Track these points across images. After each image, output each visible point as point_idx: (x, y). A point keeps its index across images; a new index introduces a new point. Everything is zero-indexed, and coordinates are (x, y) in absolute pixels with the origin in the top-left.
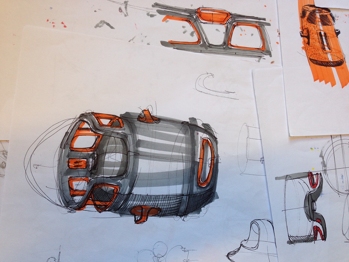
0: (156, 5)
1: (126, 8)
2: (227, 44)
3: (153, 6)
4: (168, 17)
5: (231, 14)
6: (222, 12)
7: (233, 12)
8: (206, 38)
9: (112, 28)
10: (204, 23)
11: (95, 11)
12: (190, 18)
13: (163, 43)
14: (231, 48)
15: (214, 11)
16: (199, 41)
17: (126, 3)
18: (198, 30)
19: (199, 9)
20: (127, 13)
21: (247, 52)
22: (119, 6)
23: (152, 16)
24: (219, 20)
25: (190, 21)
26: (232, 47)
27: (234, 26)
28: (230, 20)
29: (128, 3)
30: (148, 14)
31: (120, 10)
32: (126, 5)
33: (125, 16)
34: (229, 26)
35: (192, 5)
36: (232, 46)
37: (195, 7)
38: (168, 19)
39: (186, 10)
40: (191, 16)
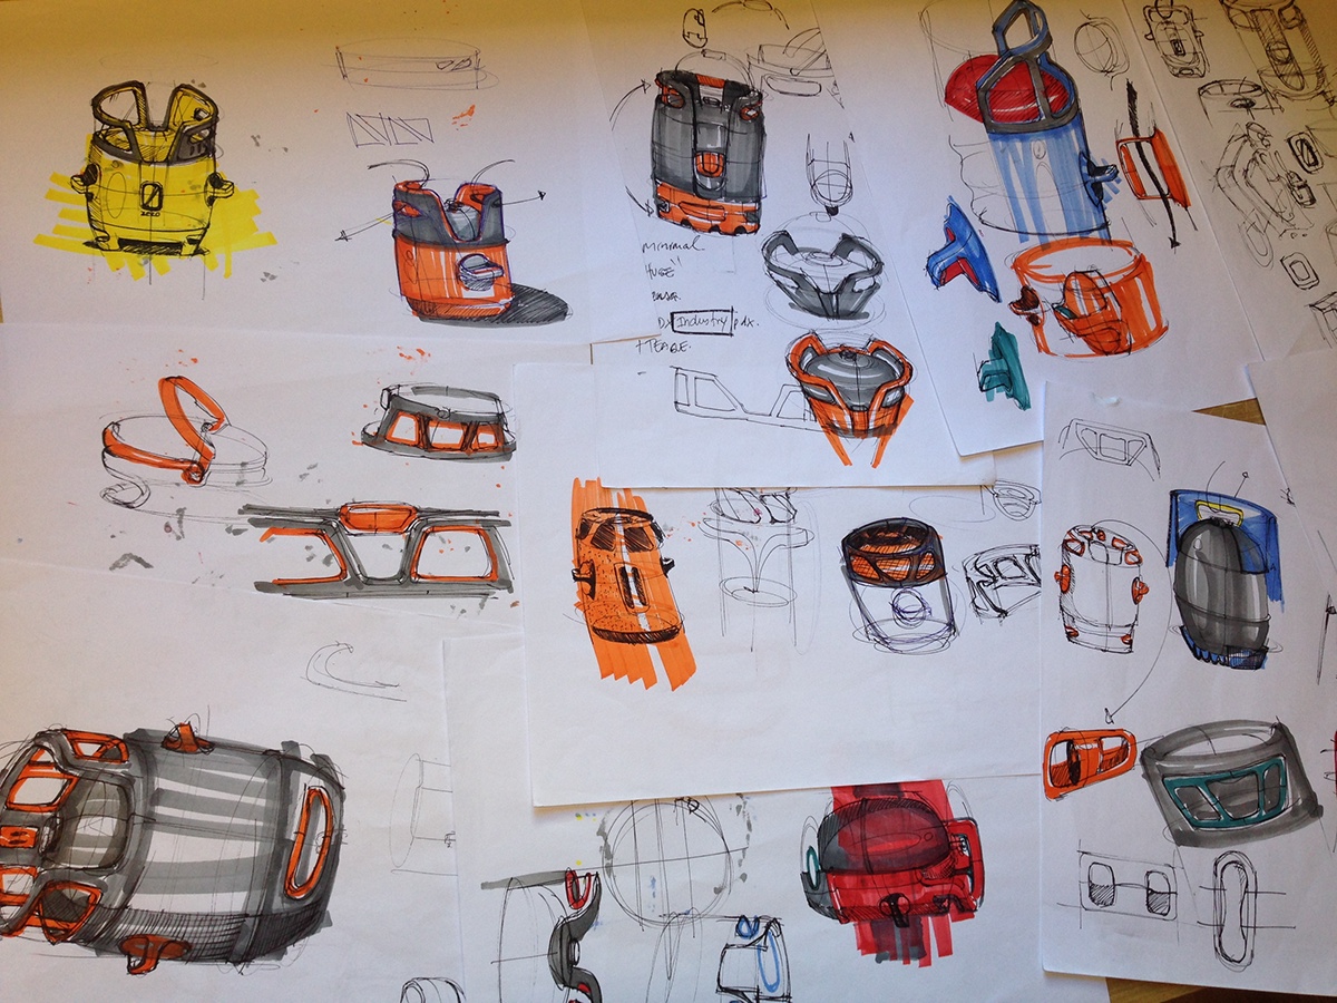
0: (249, 508)
1: (180, 522)
2: (408, 574)
3: (240, 512)
4: (274, 531)
5: (417, 510)
6: (397, 508)
7: (423, 505)
8: (359, 567)
9: (147, 566)
10: (355, 535)
11: (113, 537)
12: (324, 527)
13: (261, 587)
14: (417, 582)
15: (379, 507)
16: (343, 574)
17: (181, 512)
18: (341, 551)
19: (345, 506)
20: (182, 533)
21: (456, 587)
22: (164, 520)
23: (237, 532)
24: (391, 525)
25: (323, 535)
26: (421, 580)
27: (426, 535)
28: (417, 523)
29: (186, 512)
30: (229, 530)
31: (168, 527)
32: (182, 516)
33: (179, 538)
34: (413, 536)
35: (328, 502)
36: (420, 577)
37: (336, 504)
38: (273, 536)
39: (314, 513)
40: (327, 523)
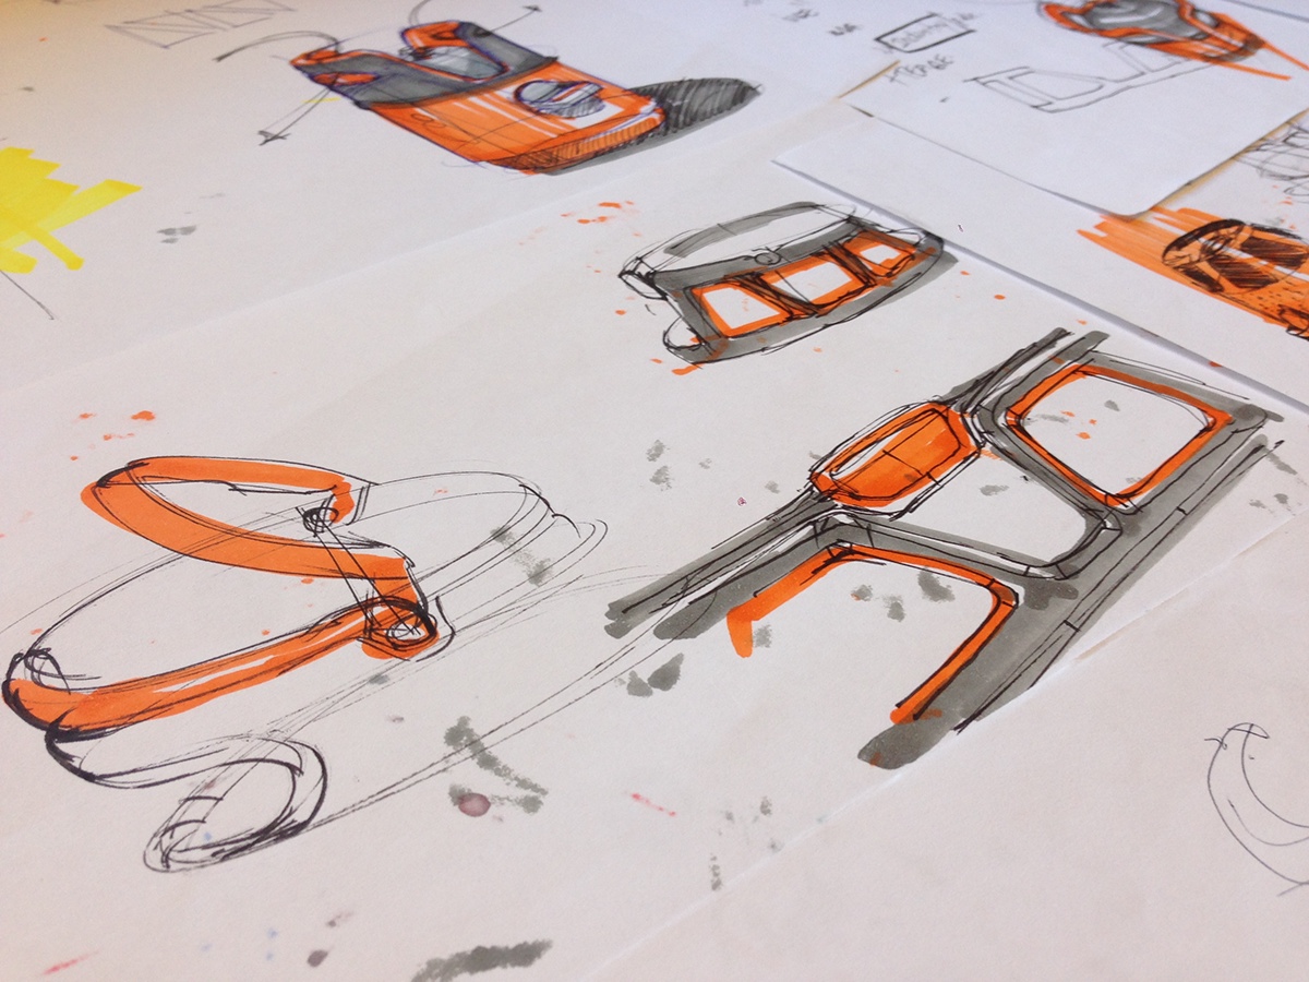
0: (624, 614)
1: (488, 762)
2: (1100, 506)
3: (616, 631)
4: (741, 618)
5: (946, 403)
6: (908, 420)
7: (943, 391)
8: (1004, 557)
9: (525, 955)
10: (909, 509)
11: (317, 958)
12: (830, 537)
13: (887, 752)
14: (1138, 509)
15: (872, 439)
16: (1001, 597)
17: (459, 736)
18: (931, 553)
19: (814, 477)
20: (523, 783)
21: (1202, 470)
22: (440, 787)
23: (666, 678)
24: (940, 452)
25: (851, 551)
26: (1137, 500)
27: (1018, 428)
28: (975, 423)
29: (478, 727)
30: (638, 688)
31: (463, 800)
32: (474, 743)
33: (531, 805)
34: (1003, 445)
35: (773, 488)
36: (1128, 496)
37: (794, 485)
38: (756, 625)
39: (777, 524)
40: (827, 527)
